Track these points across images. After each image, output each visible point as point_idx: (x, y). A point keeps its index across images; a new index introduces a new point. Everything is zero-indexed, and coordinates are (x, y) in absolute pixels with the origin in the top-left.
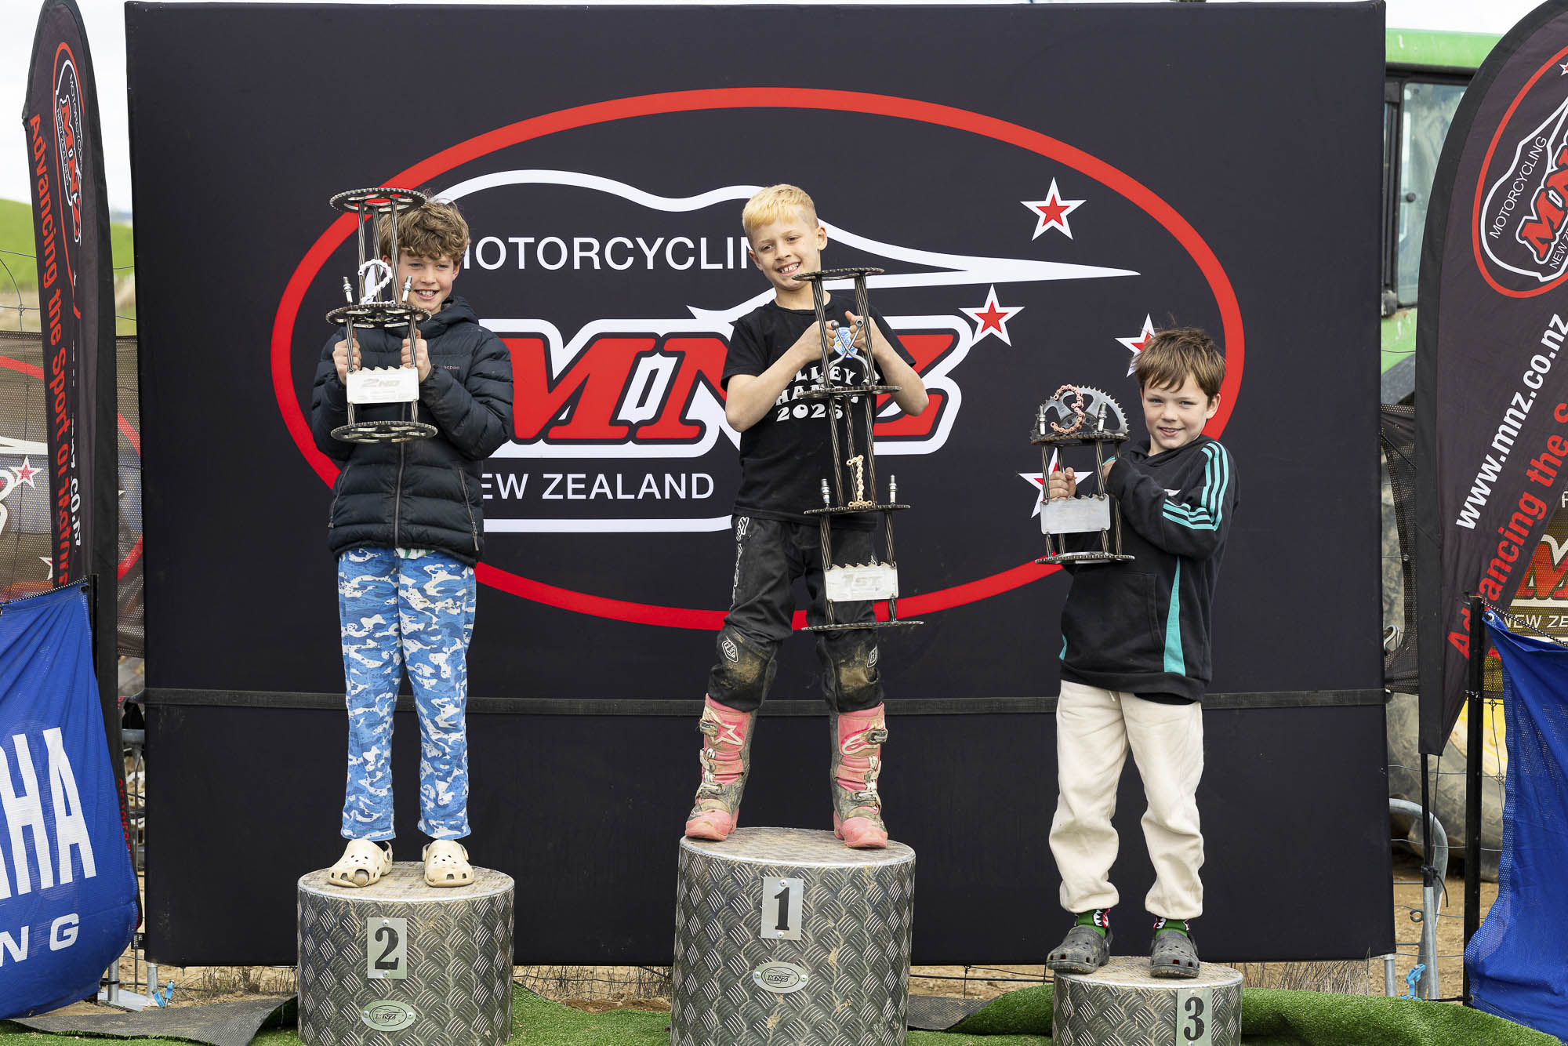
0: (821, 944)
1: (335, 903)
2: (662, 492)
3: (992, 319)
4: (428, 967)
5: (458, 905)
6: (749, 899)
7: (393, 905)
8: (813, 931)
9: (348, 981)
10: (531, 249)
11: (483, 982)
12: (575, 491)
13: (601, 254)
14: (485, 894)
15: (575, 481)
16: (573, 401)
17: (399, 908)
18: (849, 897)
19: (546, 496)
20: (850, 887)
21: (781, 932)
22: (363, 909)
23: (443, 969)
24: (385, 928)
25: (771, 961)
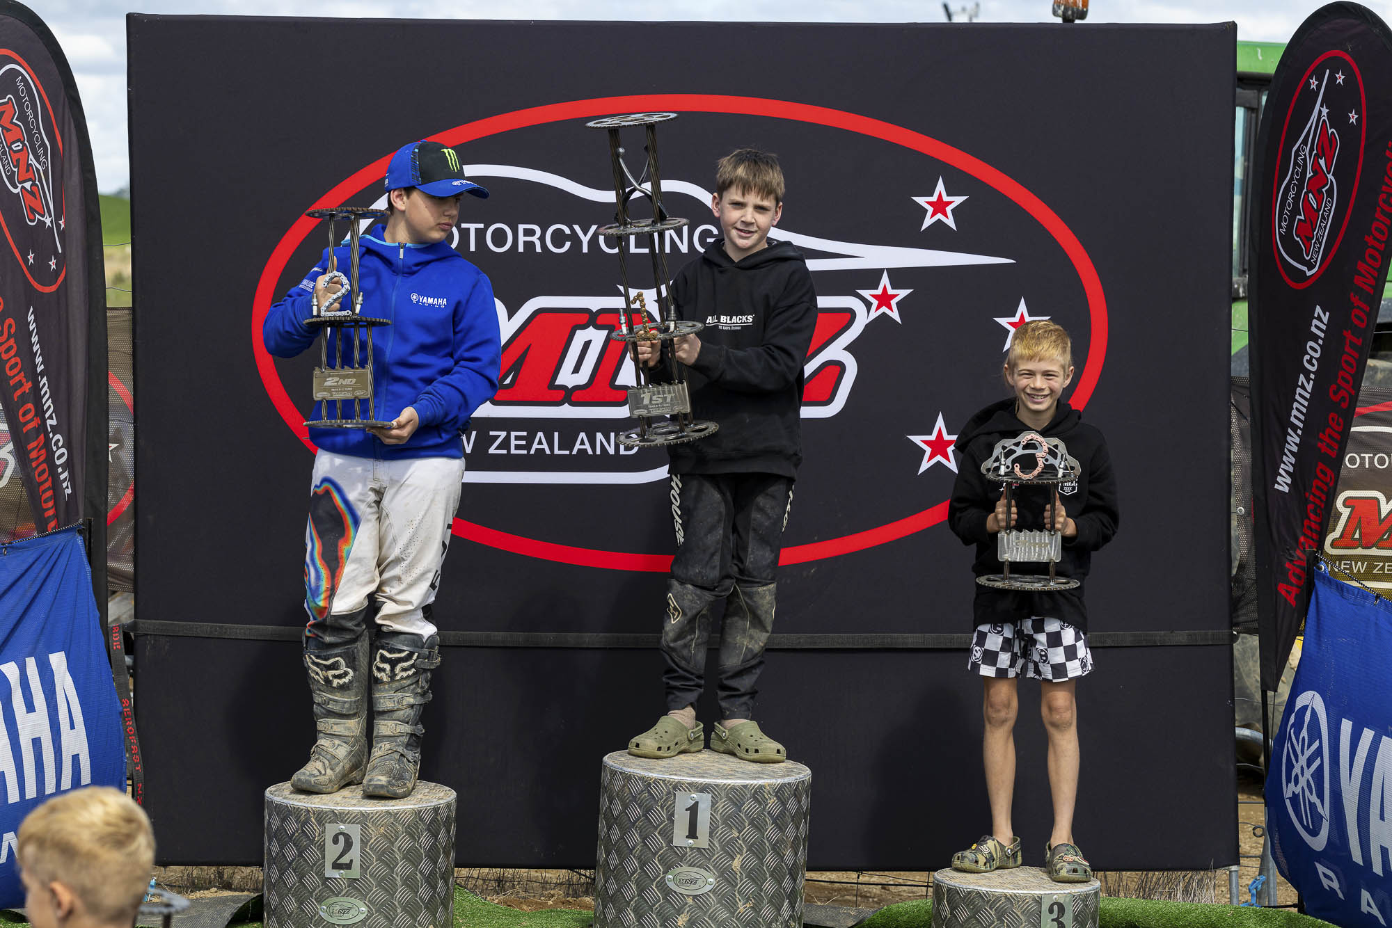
0: (726, 852)
1: (297, 810)
2: (594, 449)
3: (884, 299)
4: (378, 868)
5: (406, 813)
6: (663, 811)
7: (348, 813)
8: (719, 840)
9: (308, 879)
10: (480, 234)
11: (427, 882)
12: (517, 447)
13: (542, 239)
14: (430, 805)
15: (517, 438)
16: (517, 367)
17: (354, 815)
18: (752, 810)
19: (492, 451)
20: (752, 801)
21: (691, 841)
22: (322, 816)
23: (392, 870)
24: (341, 833)
25: (682, 866)
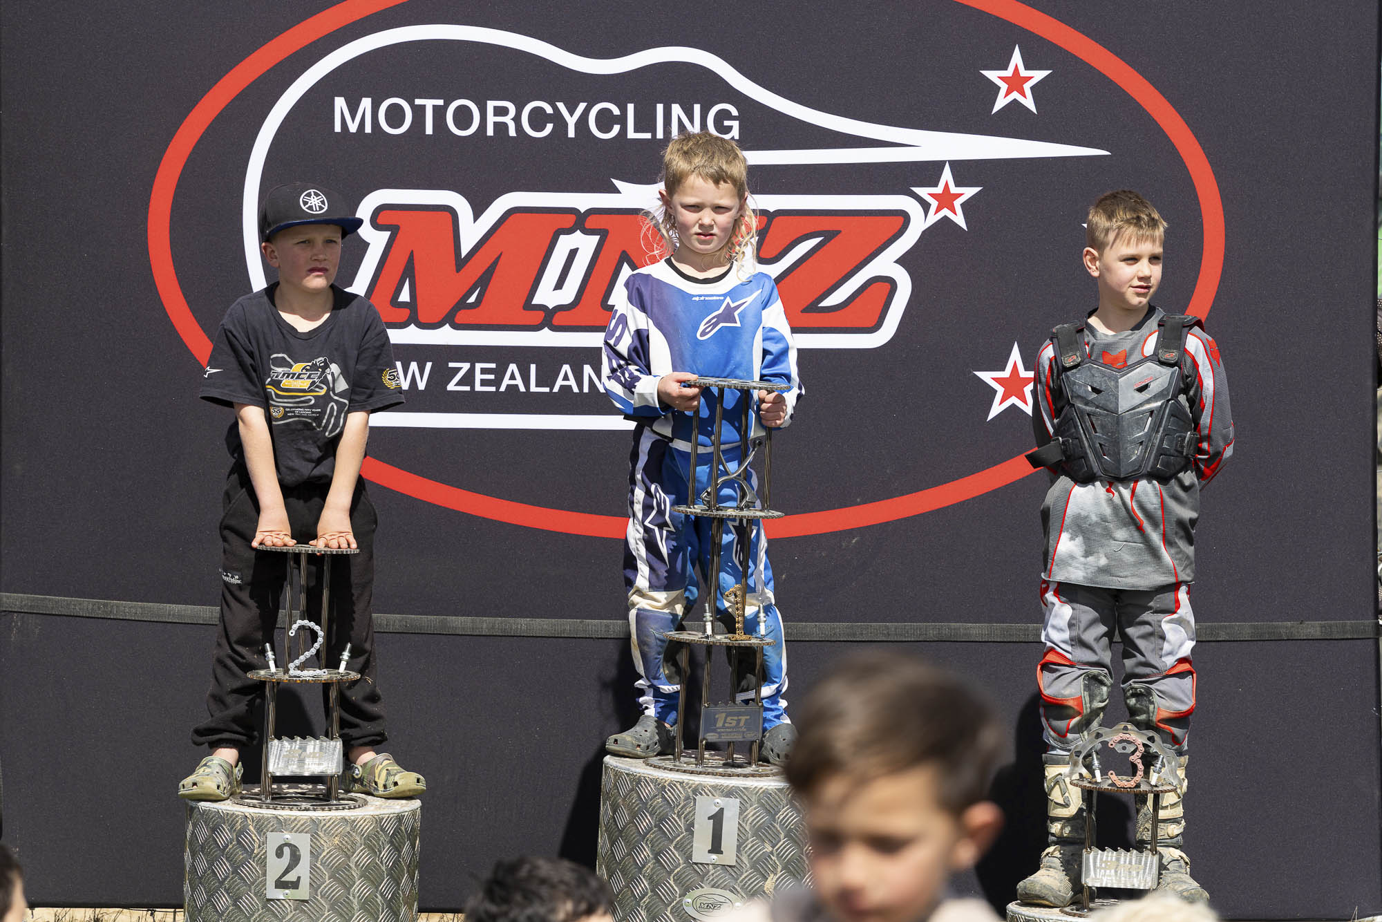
0: (757, 870)
1: (231, 817)
2: (580, 384)
3: (946, 200)
4: (331, 887)
5: (365, 821)
6: (680, 820)
7: (295, 819)
8: (749, 856)
9: (244, 902)
10: (439, 113)
11: (389, 907)
12: (484, 383)
13: (517, 119)
14: (393, 811)
15: (484, 371)
16: (484, 281)
17: (302, 822)
18: (788, 819)
19: (451, 387)
20: (788, 809)
21: (714, 856)
22: (263, 823)
23: (348, 890)
24: (286, 844)
25: (702, 887)
